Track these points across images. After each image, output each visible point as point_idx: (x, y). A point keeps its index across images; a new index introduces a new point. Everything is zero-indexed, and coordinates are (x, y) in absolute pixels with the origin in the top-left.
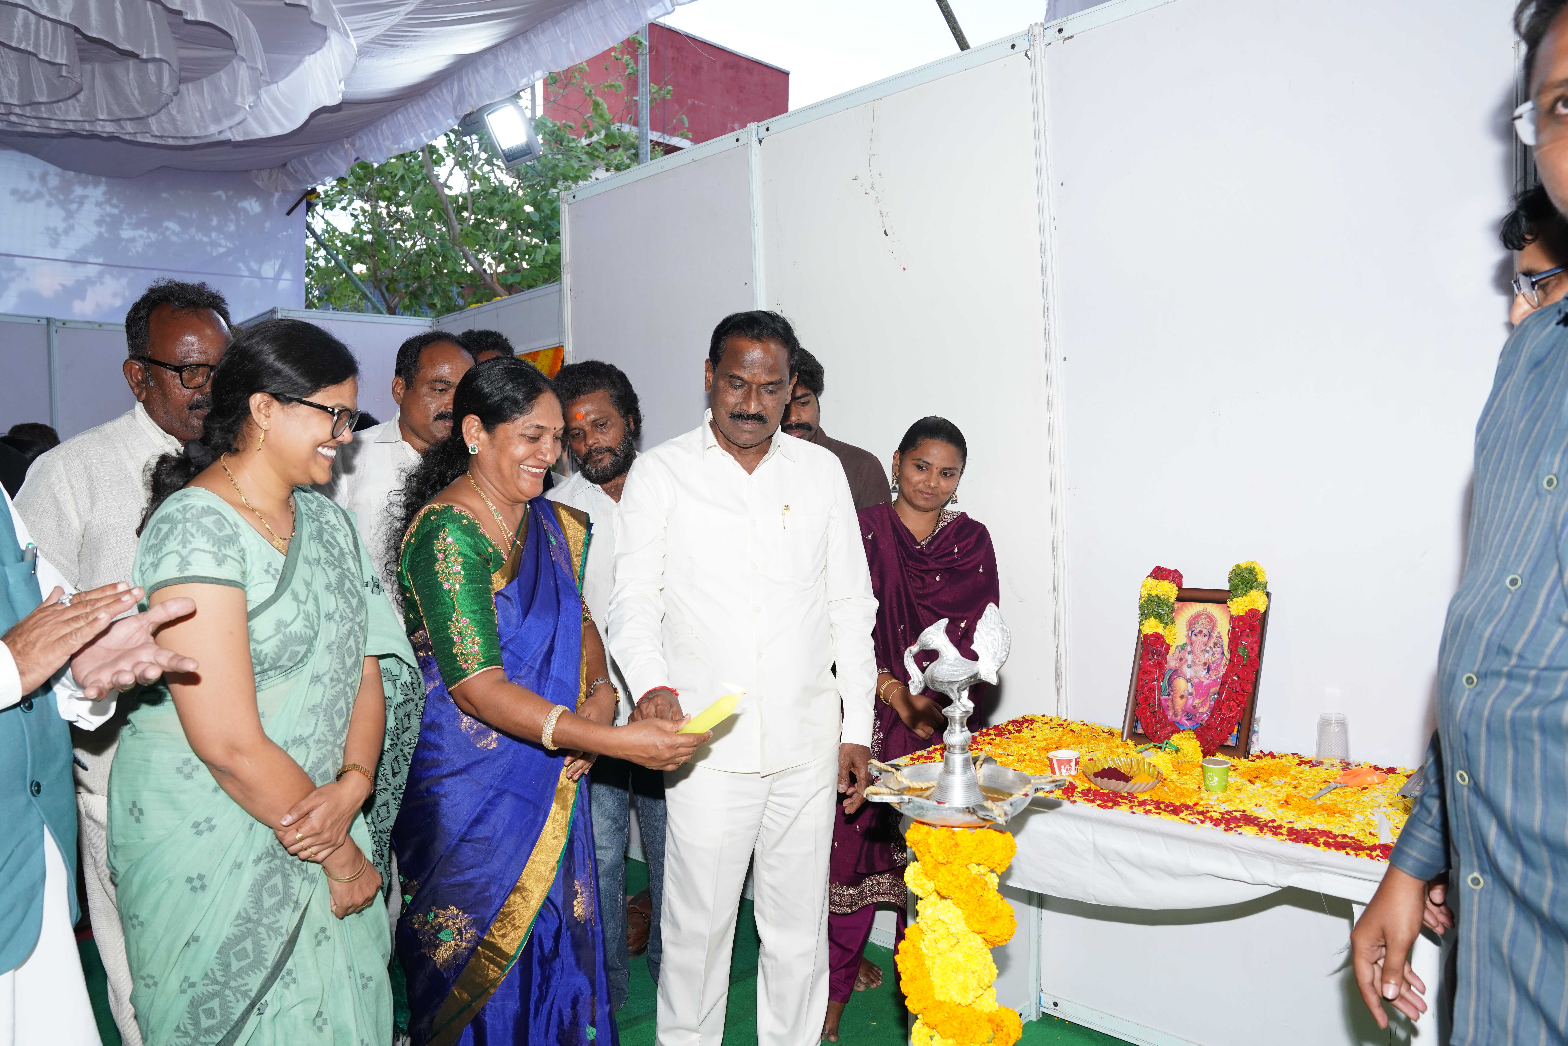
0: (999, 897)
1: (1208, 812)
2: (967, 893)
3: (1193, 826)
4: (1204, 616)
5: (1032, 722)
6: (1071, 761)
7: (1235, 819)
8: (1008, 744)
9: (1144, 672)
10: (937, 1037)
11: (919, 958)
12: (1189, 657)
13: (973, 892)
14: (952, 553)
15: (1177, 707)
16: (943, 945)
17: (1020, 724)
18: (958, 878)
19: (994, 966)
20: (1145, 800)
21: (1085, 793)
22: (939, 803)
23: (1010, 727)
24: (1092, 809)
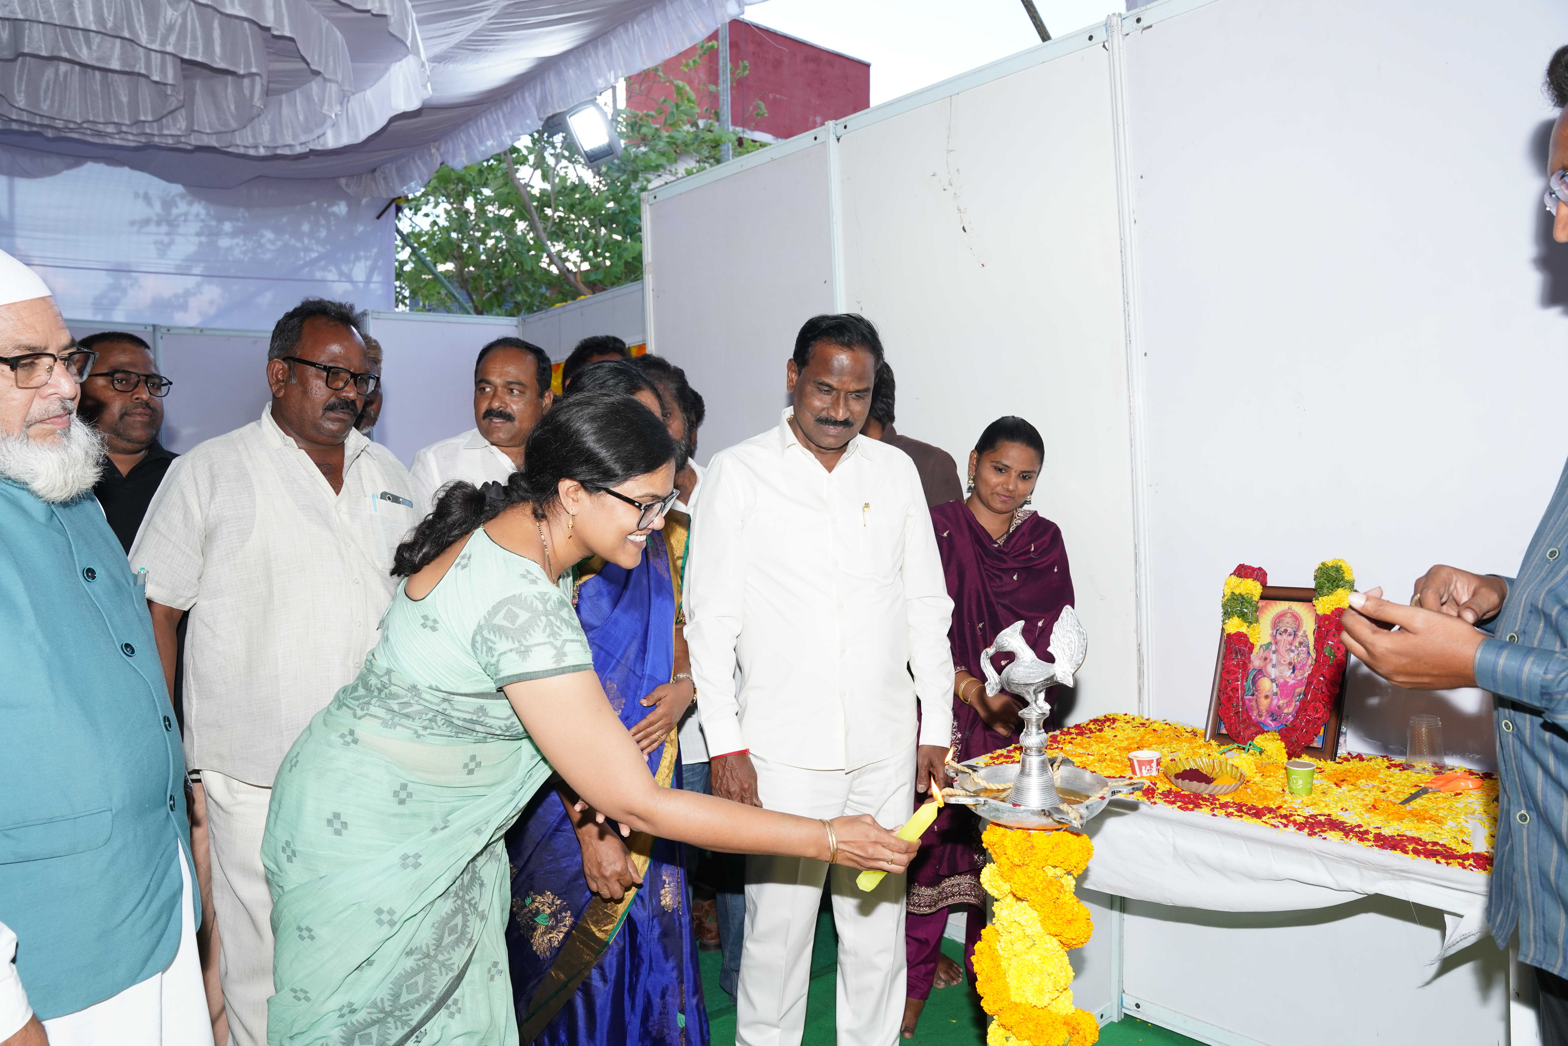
0: (1075, 900)
1: (1291, 815)
2: (1043, 895)
3: (1276, 830)
4: (1289, 615)
5: (1114, 720)
6: (1152, 761)
7: (1320, 824)
8: (1089, 743)
9: (1228, 672)
10: (1013, 1039)
11: (995, 959)
12: (1274, 657)
13: (1049, 894)
14: (1029, 551)
15: (1261, 708)
16: (1019, 947)
17: (1103, 722)
18: (1033, 881)
19: (1070, 969)
20: (1227, 802)
21: (1166, 795)
22: (1015, 805)
23: (1091, 726)
24: (1172, 811)
